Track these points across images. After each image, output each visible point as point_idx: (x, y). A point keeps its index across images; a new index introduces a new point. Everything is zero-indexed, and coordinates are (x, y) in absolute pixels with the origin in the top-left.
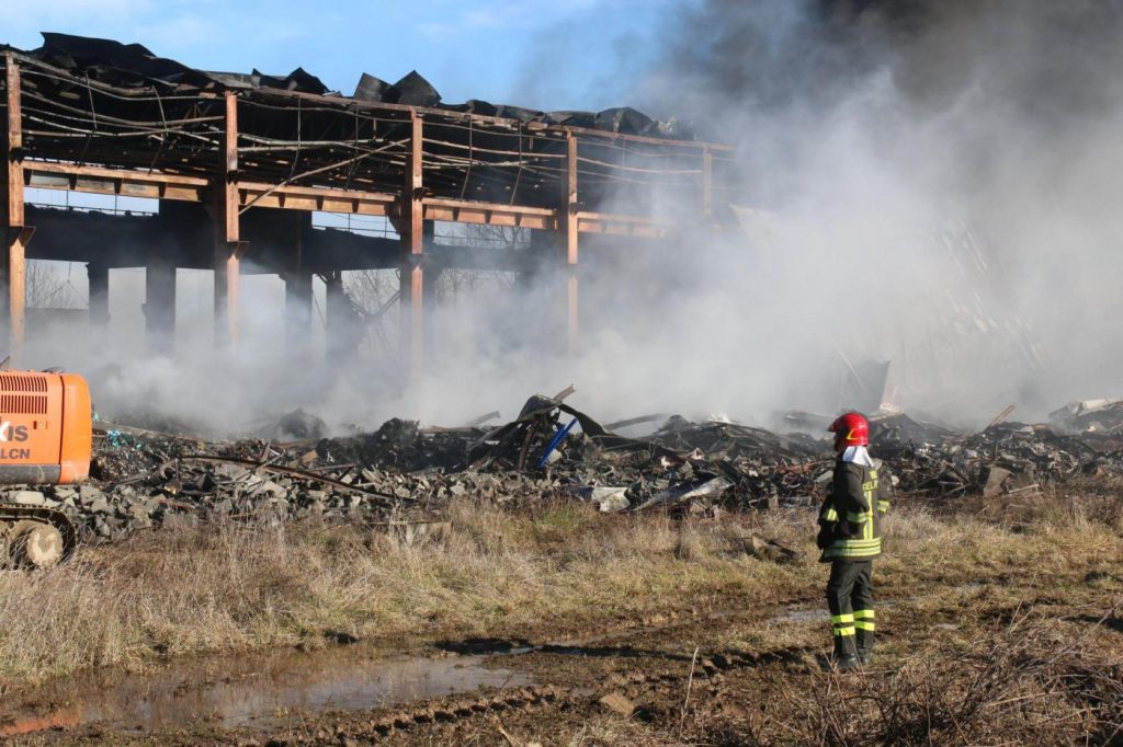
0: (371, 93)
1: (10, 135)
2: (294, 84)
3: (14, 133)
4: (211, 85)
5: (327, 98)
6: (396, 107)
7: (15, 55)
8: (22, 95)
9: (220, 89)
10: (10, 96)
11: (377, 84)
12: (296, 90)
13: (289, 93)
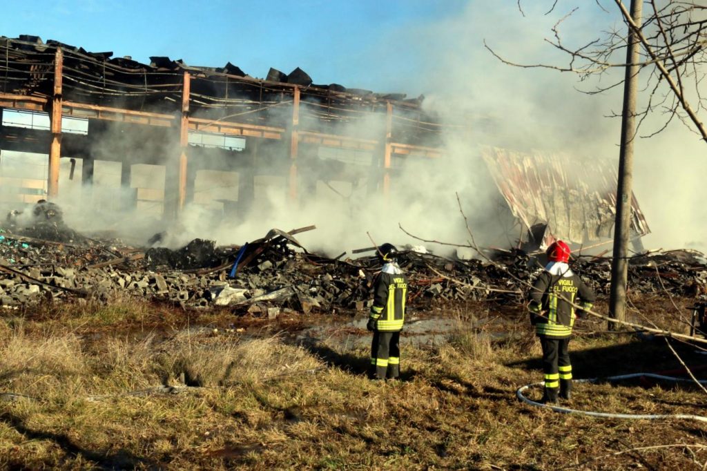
0: (274, 78)
1: (55, 88)
2: (226, 70)
3: (57, 87)
4: (177, 69)
5: (245, 78)
6: (287, 84)
7: (63, 49)
8: (63, 68)
9: (182, 71)
10: (56, 68)
11: (278, 73)
12: (228, 73)
13: (223, 74)
